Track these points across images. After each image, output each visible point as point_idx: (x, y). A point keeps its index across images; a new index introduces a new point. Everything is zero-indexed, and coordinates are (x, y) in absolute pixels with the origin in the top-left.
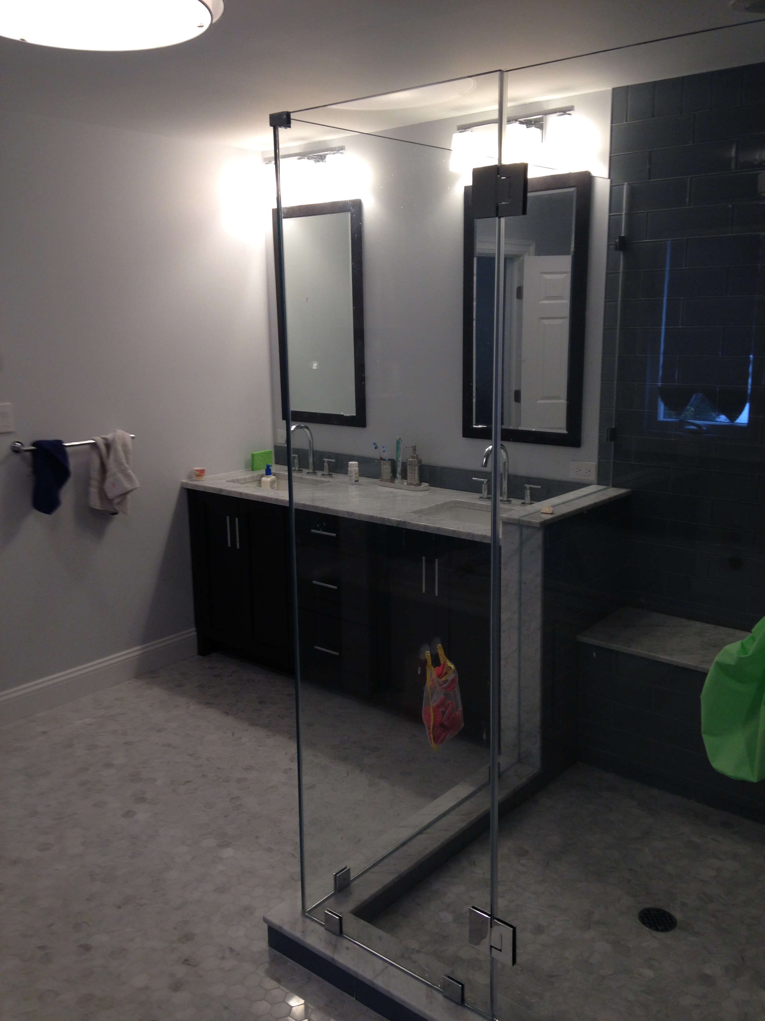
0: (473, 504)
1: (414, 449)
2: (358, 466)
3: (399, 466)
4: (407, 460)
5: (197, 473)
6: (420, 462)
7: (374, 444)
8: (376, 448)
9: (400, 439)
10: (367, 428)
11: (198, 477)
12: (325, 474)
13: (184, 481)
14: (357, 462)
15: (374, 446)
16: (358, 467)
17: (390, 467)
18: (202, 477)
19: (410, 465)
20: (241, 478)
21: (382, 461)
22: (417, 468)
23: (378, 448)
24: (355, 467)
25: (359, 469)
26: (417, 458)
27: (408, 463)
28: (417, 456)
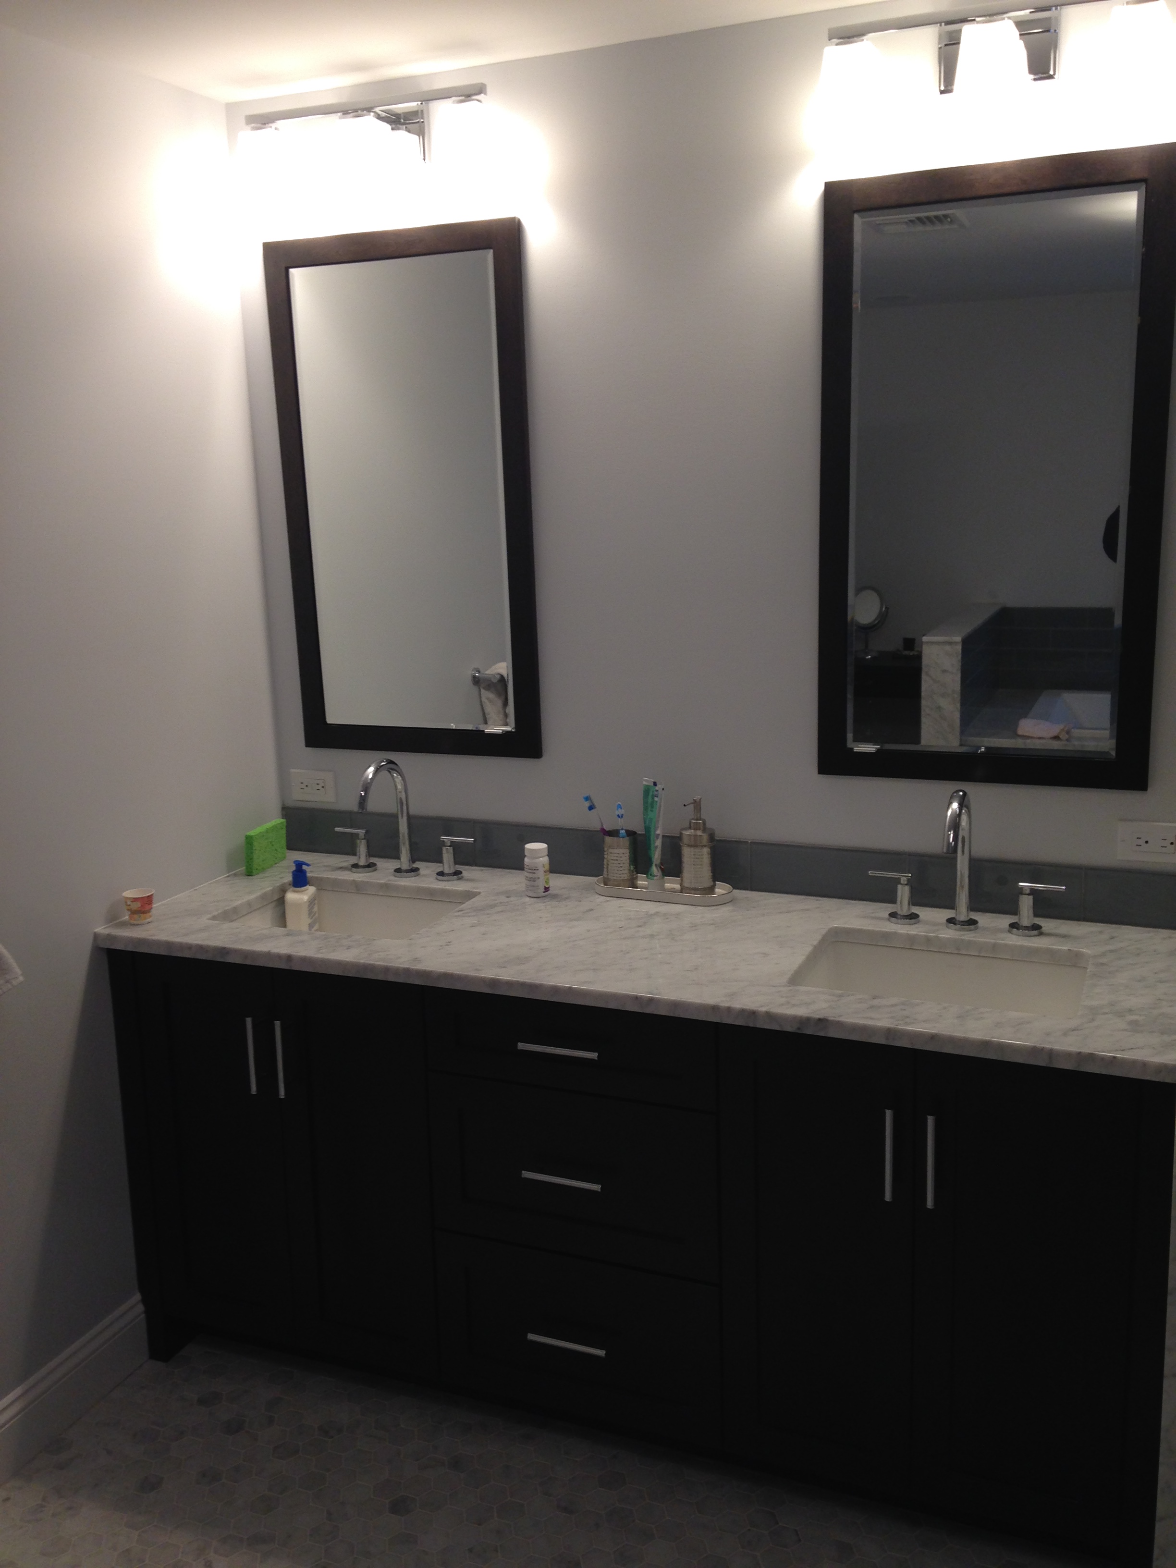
0: (886, 936)
1: (697, 805)
2: (546, 853)
3: (656, 847)
4: (681, 834)
5: (136, 906)
6: (712, 837)
7: (587, 799)
8: (591, 808)
9: (655, 784)
10: (543, 758)
11: (136, 916)
12: (446, 871)
13: (102, 929)
14: (544, 846)
15: (587, 804)
16: (548, 855)
17: (627, 851)
18: (148, 915)
19: (689, 846)
20: (239, 902)
21: (608, 839)
22: (706, 851)
23: (595, 808)
24: (540, 857)
25: (550, 861)
26: (704, 830)
27: (685, 840)
28: (704, 823)
